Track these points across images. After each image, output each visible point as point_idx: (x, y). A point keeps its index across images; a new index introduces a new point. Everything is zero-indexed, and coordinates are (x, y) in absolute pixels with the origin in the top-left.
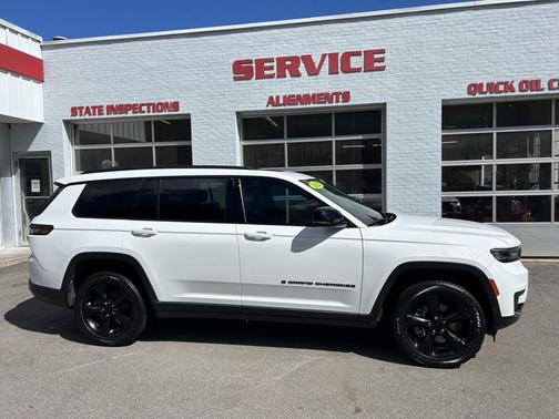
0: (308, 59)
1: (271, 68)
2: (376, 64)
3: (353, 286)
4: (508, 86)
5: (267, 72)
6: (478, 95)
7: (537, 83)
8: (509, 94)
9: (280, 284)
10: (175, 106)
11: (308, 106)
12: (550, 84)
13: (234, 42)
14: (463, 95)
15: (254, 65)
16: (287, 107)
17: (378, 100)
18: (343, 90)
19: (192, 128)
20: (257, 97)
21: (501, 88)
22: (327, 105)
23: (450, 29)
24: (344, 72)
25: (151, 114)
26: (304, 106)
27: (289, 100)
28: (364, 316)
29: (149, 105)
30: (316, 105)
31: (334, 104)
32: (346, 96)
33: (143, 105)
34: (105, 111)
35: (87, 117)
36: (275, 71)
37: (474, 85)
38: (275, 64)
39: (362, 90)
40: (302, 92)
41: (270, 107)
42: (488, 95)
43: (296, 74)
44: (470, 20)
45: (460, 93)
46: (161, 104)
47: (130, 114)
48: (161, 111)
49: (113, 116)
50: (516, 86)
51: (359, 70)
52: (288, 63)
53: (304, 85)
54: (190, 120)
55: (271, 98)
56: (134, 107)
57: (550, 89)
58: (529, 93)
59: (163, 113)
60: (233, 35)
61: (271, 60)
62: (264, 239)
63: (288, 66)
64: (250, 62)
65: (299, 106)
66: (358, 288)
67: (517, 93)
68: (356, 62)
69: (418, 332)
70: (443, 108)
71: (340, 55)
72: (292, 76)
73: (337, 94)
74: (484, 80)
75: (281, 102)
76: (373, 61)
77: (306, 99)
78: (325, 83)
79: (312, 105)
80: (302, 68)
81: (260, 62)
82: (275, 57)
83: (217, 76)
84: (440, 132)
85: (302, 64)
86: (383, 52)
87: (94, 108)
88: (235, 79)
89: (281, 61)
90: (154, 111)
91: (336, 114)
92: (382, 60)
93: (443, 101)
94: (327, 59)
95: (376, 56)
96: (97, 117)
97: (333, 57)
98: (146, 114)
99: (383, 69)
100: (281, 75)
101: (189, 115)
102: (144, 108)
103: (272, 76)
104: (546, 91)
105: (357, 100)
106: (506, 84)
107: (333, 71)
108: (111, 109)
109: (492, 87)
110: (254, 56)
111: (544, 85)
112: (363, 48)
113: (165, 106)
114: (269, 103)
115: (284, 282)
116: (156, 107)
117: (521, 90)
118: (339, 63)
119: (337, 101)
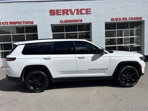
0: (71, 10)
1: (61, 12)
2: (89, 12)
3: (108, 69)
4: (120, 19)
5: (59, 13)
6: (113, 21)
7: (126, 18)
8: (120, 21)
9: (88, 70)
10: (32, 22)
11: (71, 23)
12: (129, 18)
13: (50, 4)
14: (110, 21)
15: (55, 11)
16: (65, 23)
17: (89, 22)
18: (80, 19)
19: (38, 29)
20: (57, 20)
21: (118, 19)
22: (76, 23)
23: (106, 4)
24: (81, 14)
25: (25, 25)
26: (70, 23)
27: (66, 21)
28: (110, 77)
29: (23, 22)
30: (73, 23)
31: (78, 23)
32: (81, 21)
33: (22, 22)
34: (9, 24)
35: (3, 25)
36: (62, 13)
37: (112, 19)
38: (62, 11)
39: (85, 19)
40: (69, 19)
41: (61, 23)
42: (115, 21)
43: (68, 14)
44: (111, 2)
45: (109, 21)
46: (28, 22)
47: (17, 25)
48: (28, 24)
49: (12, 25)
50: (122, 19)
51: (84, 14)
52: (65, 11)
53: (70, 17)
54: (37, 27)
55: (61, 21)
56: (18, 23)
57: (129, 20)
58: (124, 21)
59: (28, 25)
60: (49, 2)
61: (61, 10)
62: (83, 58)
63: (65, 12)
64: (54, 10)
65: (69, 23)
66: (109, 69)
67: (122, 21)
68: (84, 12)
69: (123, 79)
70: (105, 24)
71: (79, 10)
72: (67, 15)
73: (79, 20)
74: (114, 17)
75: (64, 22)
76: (88, 11)
77: (71, 21)
78: (75, 17)
79: (72, 23)
80: (69, 13)
81: (57, 11)
82: (62, 9)
83: (44, 14)
84: (105, 30)
85: (69, 12)
86: (90, 9)
87: (5, 23)
88: (50, 15)
89: (63, 10)
90: (25, 24)
91: (78, 25)
92: (90, 11)
93: (105, 22)
94: (76, 10)
95: (89, 10)
96: (6, 25)
97: (78, 10)
98: (23, 25)
99: (90, 14)
100: (63, 14)
101: (37, 25)
102: (22, 23)
103: (61, 15)
104: (128, 20)
105: (84, 22)
106: (119, 18)
107: (78, 14)
108: (11, 23)
109: (116, 19)
110: (56, 8)
111: (128, 19)
112: (85, 8)
113: (29, 22)
114: (60, 22)
115: (89, 69)
116: (26, 23)
117: (123, 20)
118: (79, 12)
119: (79, 22)
